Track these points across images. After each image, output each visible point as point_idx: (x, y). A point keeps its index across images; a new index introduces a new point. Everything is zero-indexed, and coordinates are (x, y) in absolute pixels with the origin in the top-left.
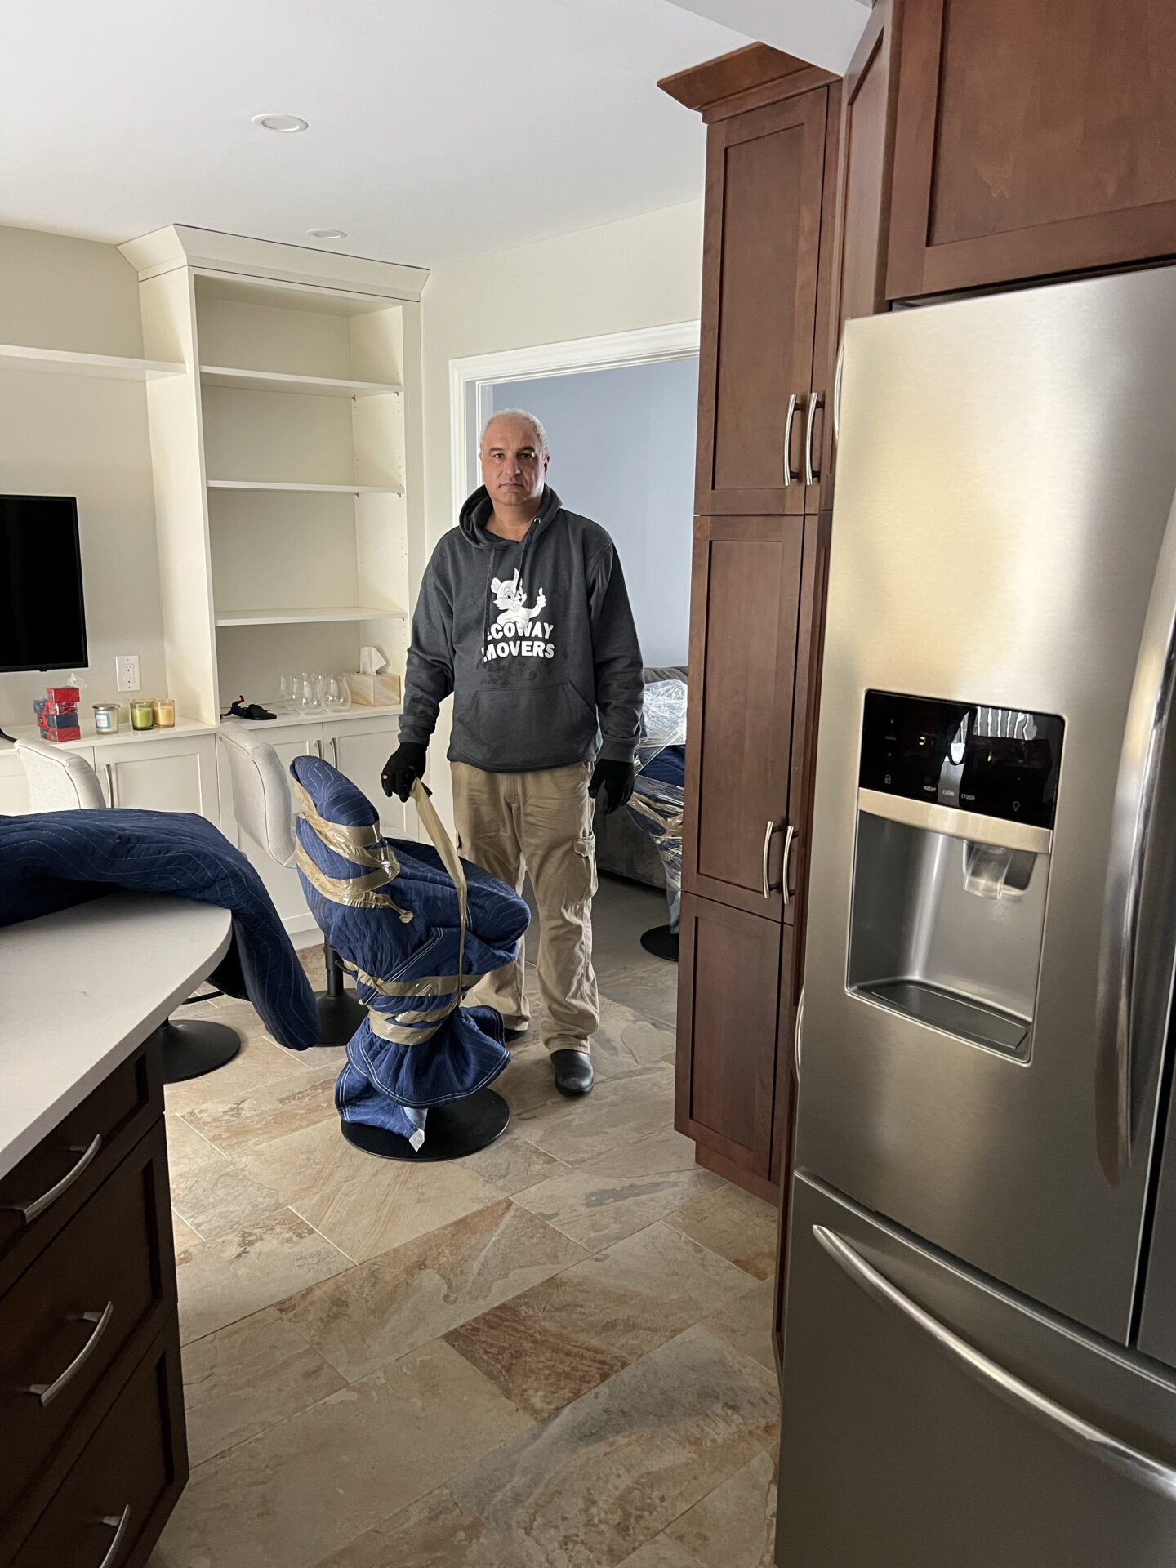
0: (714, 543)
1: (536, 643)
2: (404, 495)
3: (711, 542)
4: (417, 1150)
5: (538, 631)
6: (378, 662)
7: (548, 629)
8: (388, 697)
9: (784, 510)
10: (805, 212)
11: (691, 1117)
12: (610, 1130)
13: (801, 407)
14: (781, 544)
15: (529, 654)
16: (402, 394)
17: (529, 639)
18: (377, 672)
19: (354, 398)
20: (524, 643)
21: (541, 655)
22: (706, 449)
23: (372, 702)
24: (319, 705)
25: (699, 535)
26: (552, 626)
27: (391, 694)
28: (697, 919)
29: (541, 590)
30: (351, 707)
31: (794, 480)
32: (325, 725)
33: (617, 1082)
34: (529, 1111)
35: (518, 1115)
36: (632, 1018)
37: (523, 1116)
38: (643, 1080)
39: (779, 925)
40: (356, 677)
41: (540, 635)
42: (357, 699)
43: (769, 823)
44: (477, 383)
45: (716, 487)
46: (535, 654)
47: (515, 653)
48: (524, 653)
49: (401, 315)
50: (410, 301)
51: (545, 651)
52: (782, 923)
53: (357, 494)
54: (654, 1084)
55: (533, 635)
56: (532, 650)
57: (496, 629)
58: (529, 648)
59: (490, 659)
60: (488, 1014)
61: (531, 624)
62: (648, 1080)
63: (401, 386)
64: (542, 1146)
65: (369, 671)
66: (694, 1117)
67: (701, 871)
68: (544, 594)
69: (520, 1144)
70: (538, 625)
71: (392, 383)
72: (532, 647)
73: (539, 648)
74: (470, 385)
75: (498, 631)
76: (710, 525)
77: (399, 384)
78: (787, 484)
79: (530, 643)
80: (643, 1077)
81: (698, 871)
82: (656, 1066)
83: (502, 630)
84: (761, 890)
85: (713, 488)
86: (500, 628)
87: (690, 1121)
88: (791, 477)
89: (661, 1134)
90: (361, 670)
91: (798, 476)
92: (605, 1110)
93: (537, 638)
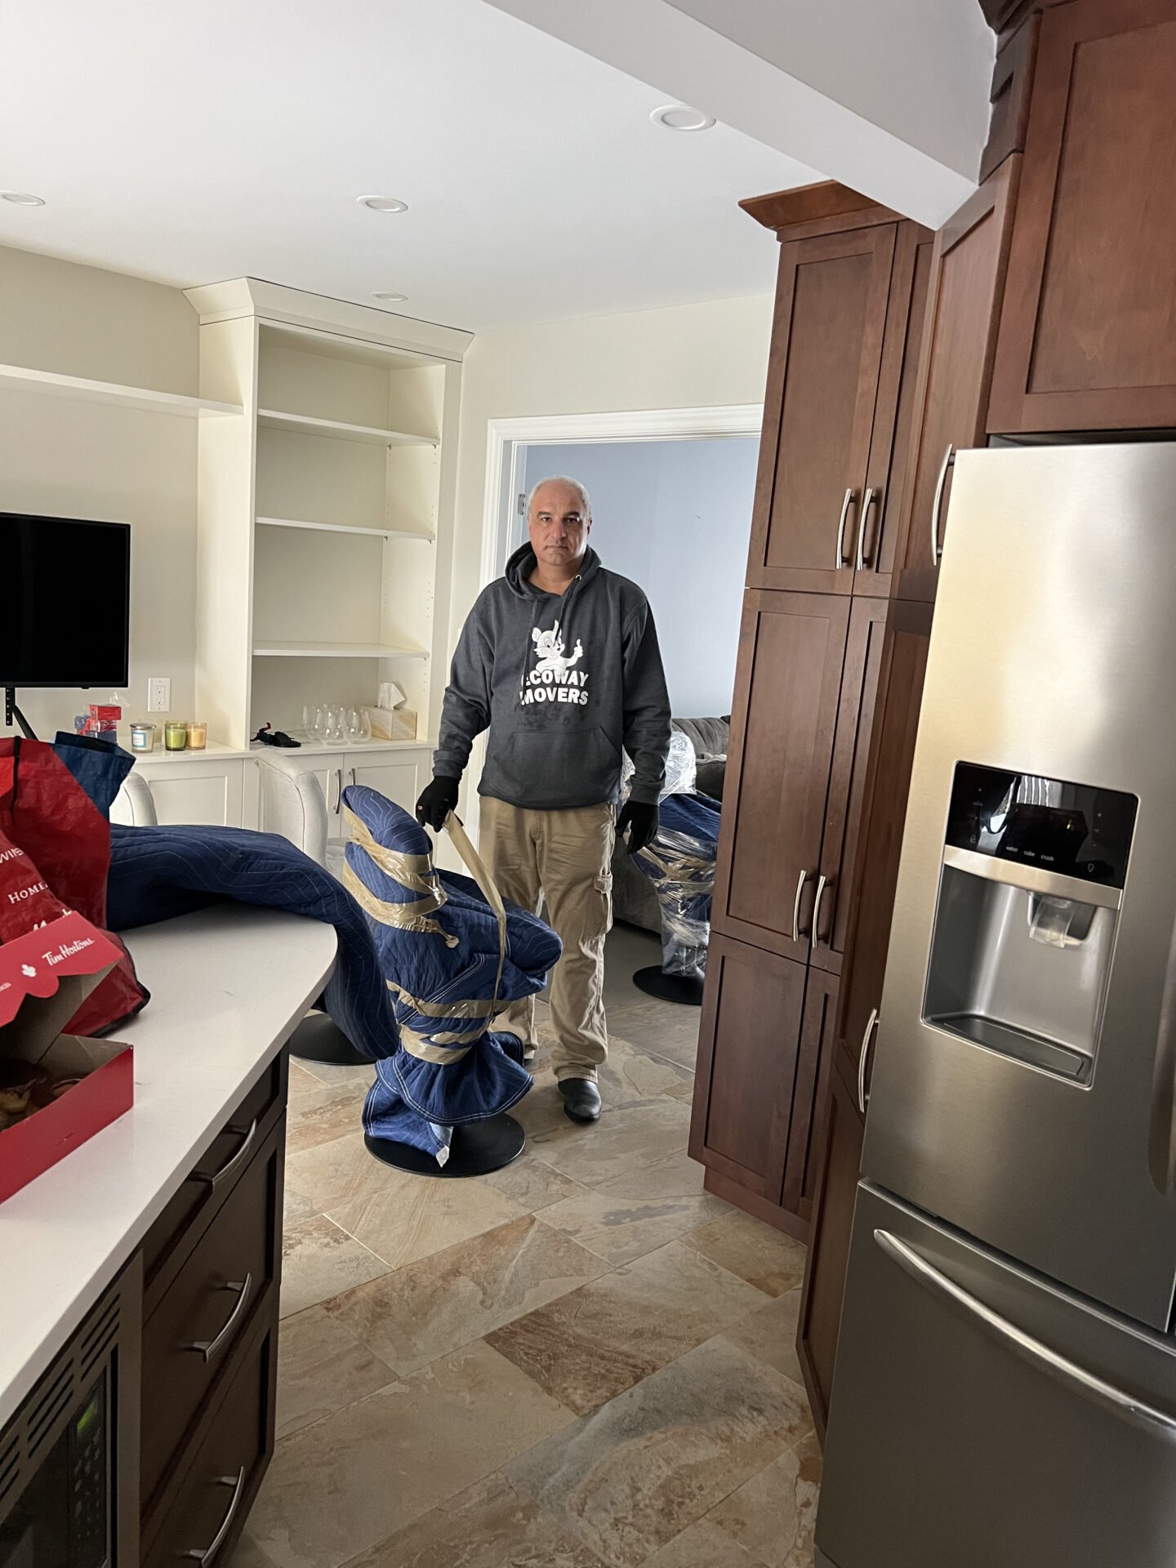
0: (762, 614)
1: (572, 690)
2: (435, 542)
3: (759, 613)
4: (441, 1166)
5: (574, 679)
6: (396, 698)
7: (584, 677)
8: (404, 732)
9: (833, 587)
10: (868, 328)
11: (705, 1145)
12: (622, 1156)
13: (856, 500)
14: (828, 620)
15: (565, 700)
16: (439, 447)
17: (566, 686)
18: (395, 708)
19: (390, 447)
20: (561, 690)
21: (576, 701)
22: (761, 529)
23: (390, 736)
24: (340, 737)
25: (748, 606)
26: (587, 675)
27: (406, 728)
28: (723, 958)
29: (578, 642)
30: (370, 740)
31: (845, 564)
32: (347, 756)
33: (623, 1111)
34: (542, 1135)
35: (532, 1137)
36: (633, 1053)
37: (537, 1139)
38: (646, 1111)
39: (805, 967)
40: (375, 710)
41: (576, 683)
42: (377, 733)
43: (802, 872)
44: (513, 442)
45: (768, 564)
46: (570, 701)
47: (551, 698)
48: (560, 699)
49: (444, 373)
50: (453, 360)
51: (579, 698)
52: (808, 965)
53: (386, 537)
54: (658, 1115)
55: (569, 683)
56: (567, 697)
57: (535, 675)
58: (565, 695)
59: (527, 703)
60: (511, 1040)
61: (568, 672)
62: (652, 1110)
63: (439, 439)
64: (558, 1168)
65: (387, 706)
66: (708, 1145)
67: (730, 913)
68: (581, 644)
69: (537, 1165)
70: (574, 673)
71: (430, 436)
72: (568, 693)
73: (574, 696)
74: (507, 444)
75: (536, 677)
76: (759, 598)
77: (437, 438)
78: (838, 567)
79: (566, 690)
80: (648, 1108)
81: (727, 914)
82: (659, 1098)
83: (540, 677)
84: (790, 934)
85: (765, 565)
86: (538, 675)
87: (704, 1148)
88: (843, 562)
89: (668, 1161)
90: (379, 705)
91: (848, 561)
92: (615, 1137)
93: (572, 686)
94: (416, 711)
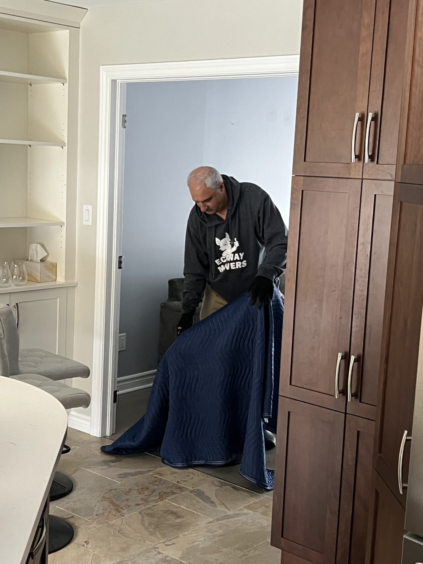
0: (304, 192)
2: (66, 148)
5: (237, 257)
7: (242, 255)
8: (49, 277)
11: (282, 536)
13: (362, 119)
14: (347, 195)
16: (66, 85)
17: (233, 261)
18: (41, 260)
19: (31, 85)
20: (231, 264)
22: (301, 139)
23: (39, 280)
25: (295, 187)
26: (243, 253)
27: (51, 274)
28: (289, 412)
31: (357, 159)
32: (12, 295)
33: (220, 522)
34: (170, 540)
36: (220, 485)
41: (239, 259)
42: (32, 279)
43: (339, 354)
44: (118, 81)
45: (307, 160)
46: (237, 268)
49: (68, 35)
50: (74, 27)
51: (242, 265)
52: (346, 413)
53: (30, 146)
54: (243, 523)
55: (235, 260)
62: (239, 520)
63: (66, 79)
65: (35, 259)
70: (237, 254)
71: (59, 77)
72: (235, 265)
73: (239, 265)
74: (114, 82)
76: (302, 181)
77: (65, 78)
78: (353, 162)
79: (234, 263)
80: (236, 519)
81: (290, 384)
82: (241, 512)
84: (333, 394)
87: (282, 539)
90: (30, 259)
91: (359, 157)
93: (237, 261)
94: (55, 262)
